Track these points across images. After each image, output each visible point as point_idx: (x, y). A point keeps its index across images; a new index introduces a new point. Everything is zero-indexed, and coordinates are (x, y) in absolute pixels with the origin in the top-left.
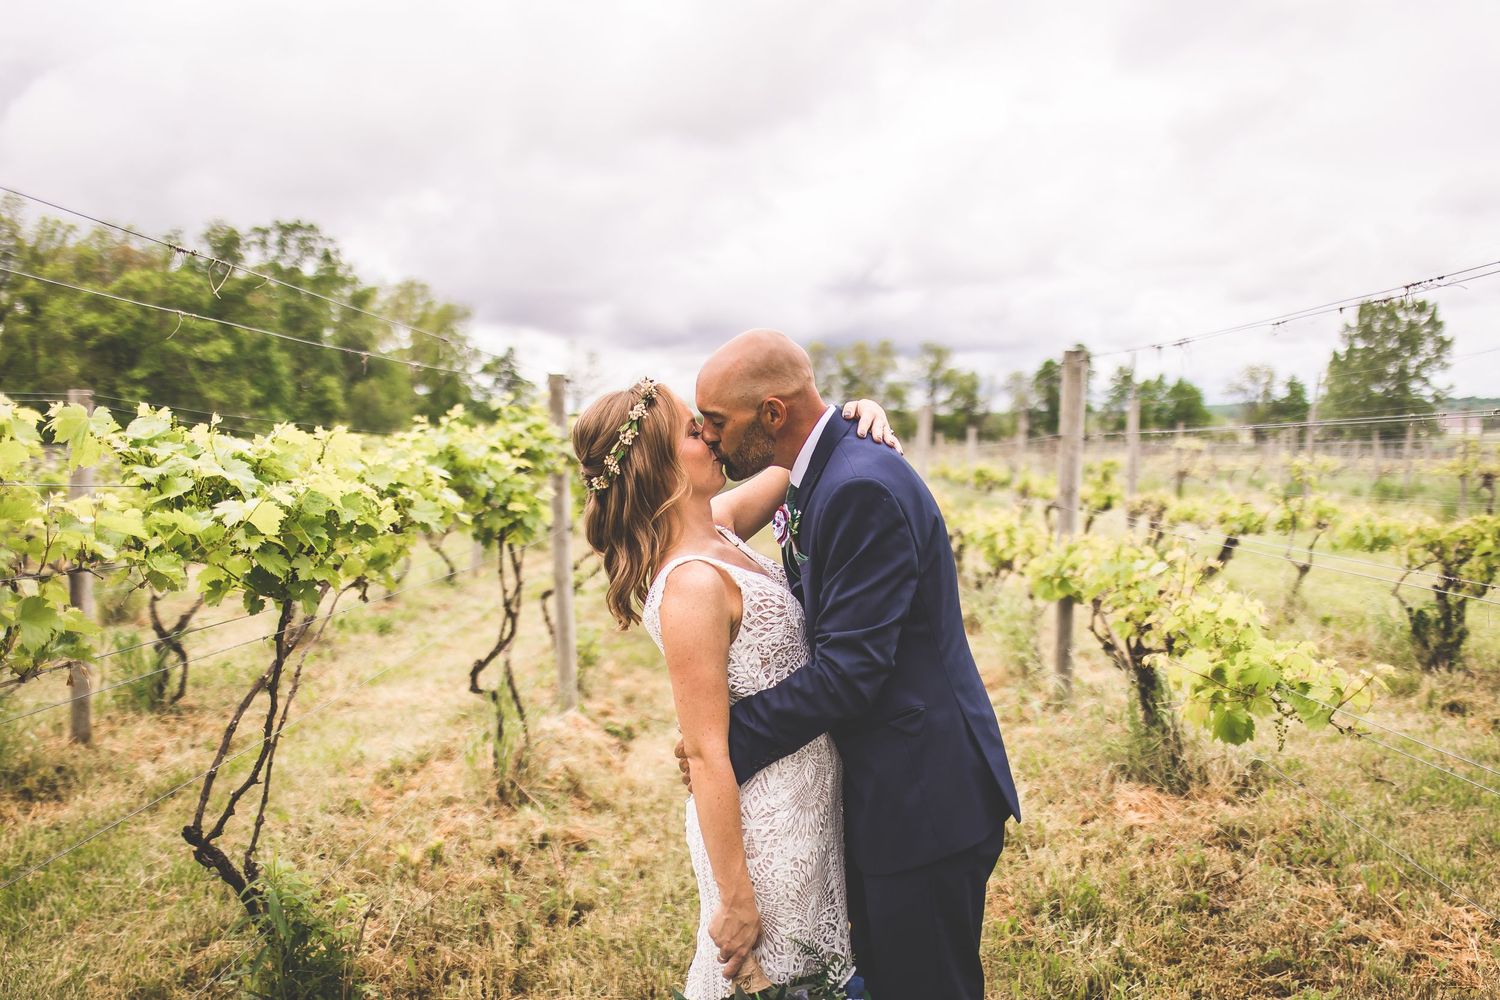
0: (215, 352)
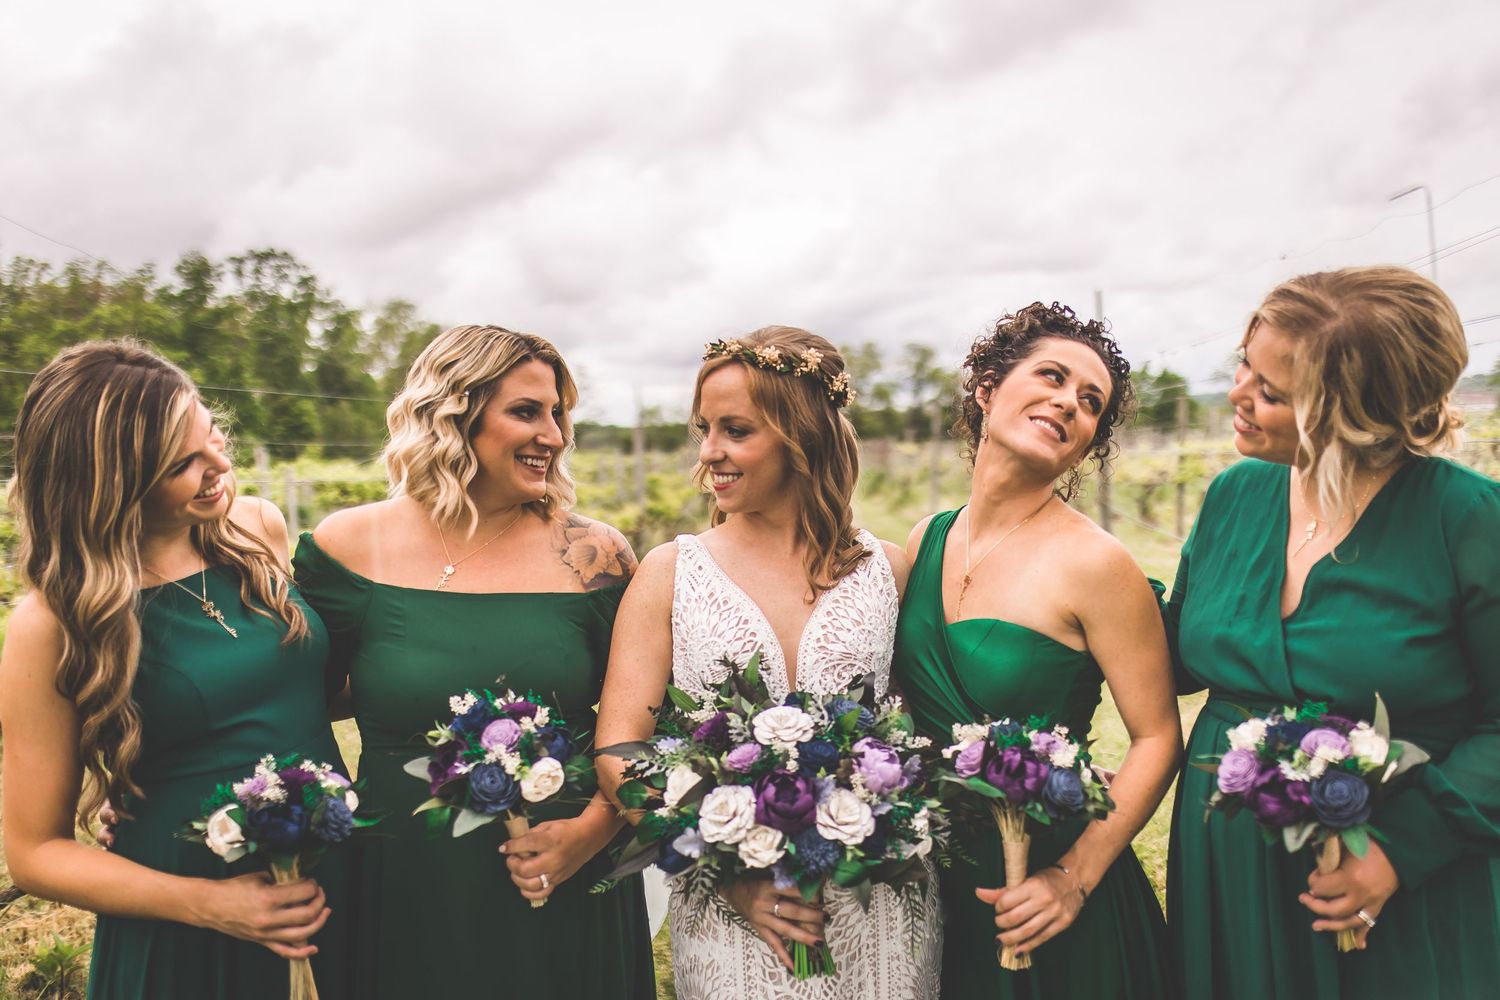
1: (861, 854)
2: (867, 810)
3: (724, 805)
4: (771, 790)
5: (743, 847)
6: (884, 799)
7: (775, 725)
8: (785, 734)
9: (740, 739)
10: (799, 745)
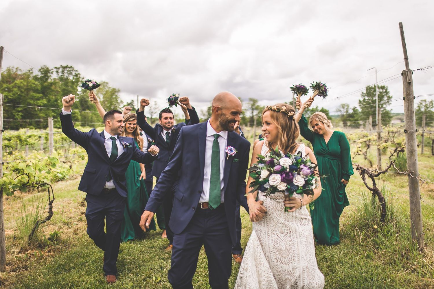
0: (42, 103)
1: (302, 188)
2: (303, 179)
3: (274, 178)
4: (284, 175)
5: (278, 186)
6: (307, 177)
7: (284, 162)
8: (286, 164)
9: (276, 164)
10: (289, 166)
